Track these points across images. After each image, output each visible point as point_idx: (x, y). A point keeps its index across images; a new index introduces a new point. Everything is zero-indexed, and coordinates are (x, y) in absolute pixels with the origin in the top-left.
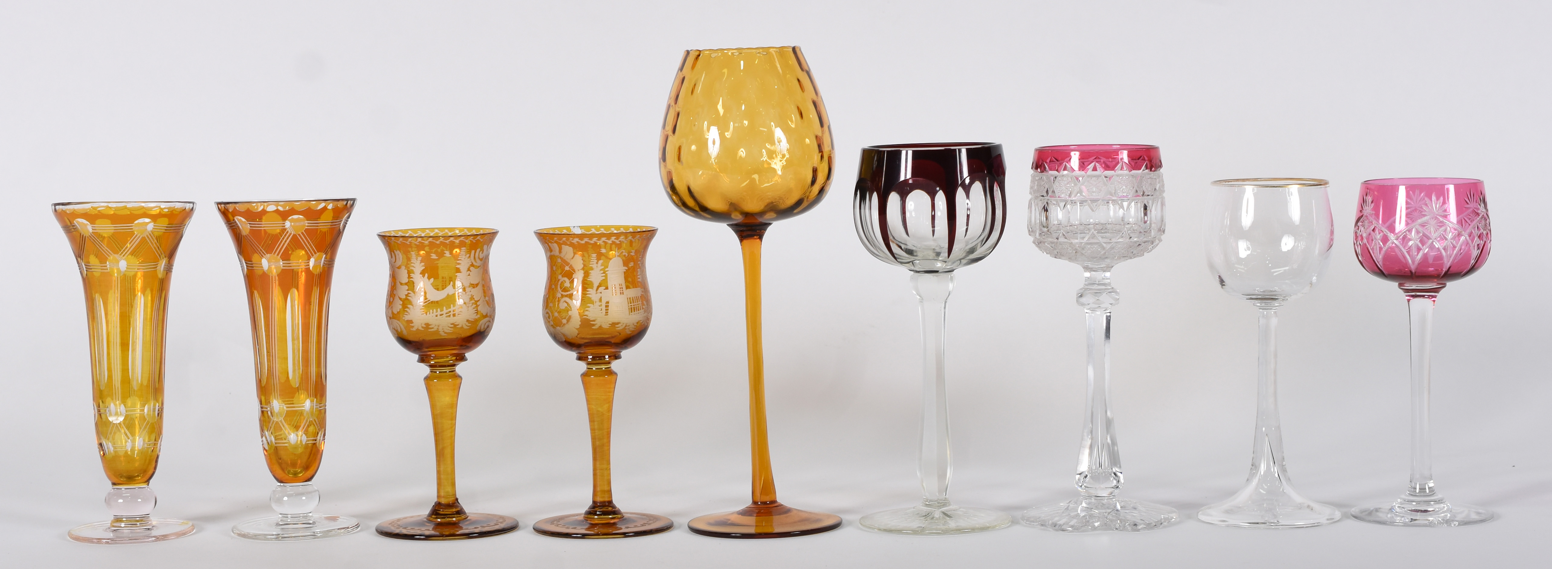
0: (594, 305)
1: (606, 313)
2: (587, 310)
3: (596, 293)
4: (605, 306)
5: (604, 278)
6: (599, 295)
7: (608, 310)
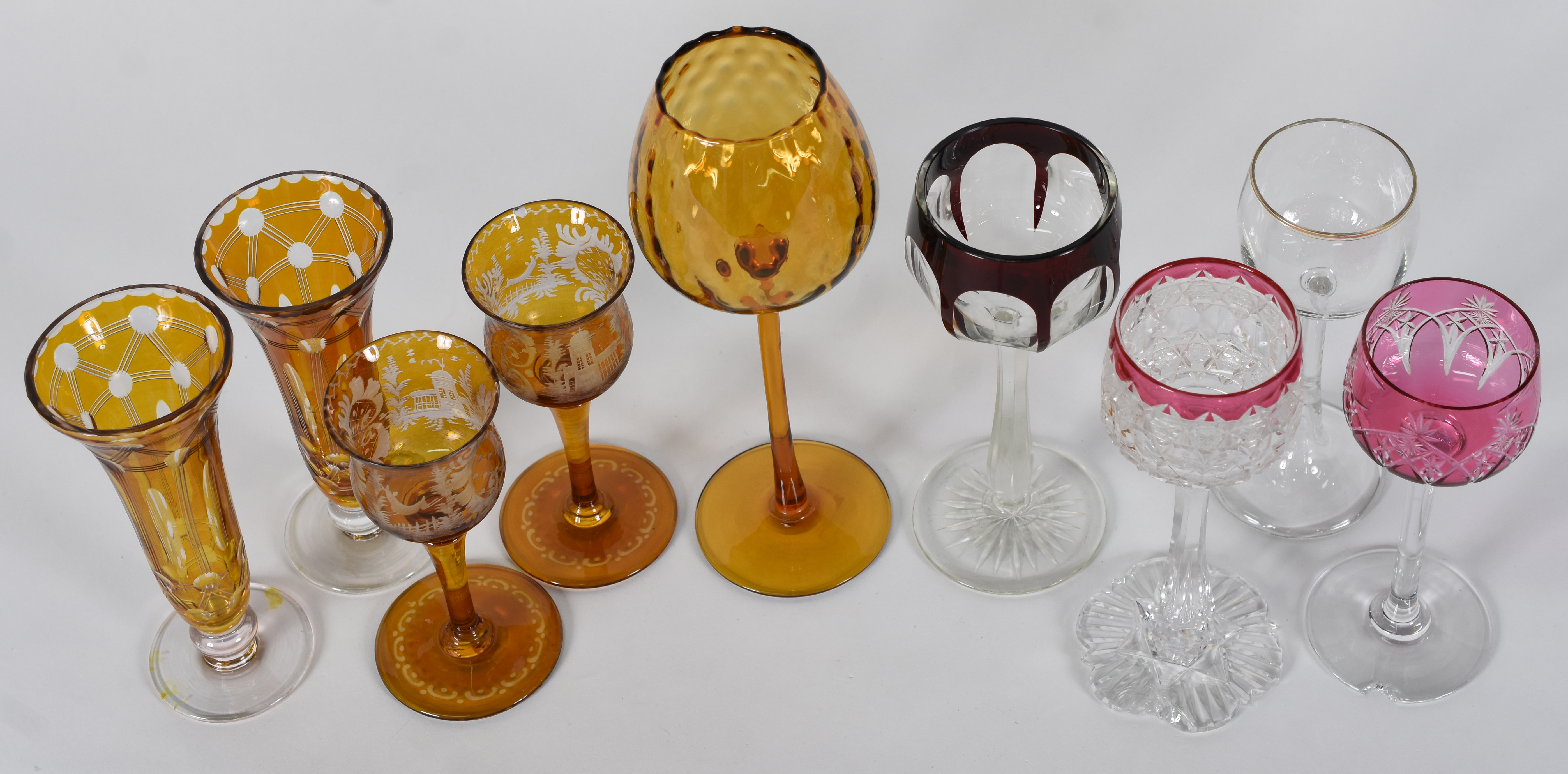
0: (553, 383)
1: (571, 390)
3: (556, 371)
4: (569, 384)
5: (564, 354)
6: (560, 372)
7: (574, 385)
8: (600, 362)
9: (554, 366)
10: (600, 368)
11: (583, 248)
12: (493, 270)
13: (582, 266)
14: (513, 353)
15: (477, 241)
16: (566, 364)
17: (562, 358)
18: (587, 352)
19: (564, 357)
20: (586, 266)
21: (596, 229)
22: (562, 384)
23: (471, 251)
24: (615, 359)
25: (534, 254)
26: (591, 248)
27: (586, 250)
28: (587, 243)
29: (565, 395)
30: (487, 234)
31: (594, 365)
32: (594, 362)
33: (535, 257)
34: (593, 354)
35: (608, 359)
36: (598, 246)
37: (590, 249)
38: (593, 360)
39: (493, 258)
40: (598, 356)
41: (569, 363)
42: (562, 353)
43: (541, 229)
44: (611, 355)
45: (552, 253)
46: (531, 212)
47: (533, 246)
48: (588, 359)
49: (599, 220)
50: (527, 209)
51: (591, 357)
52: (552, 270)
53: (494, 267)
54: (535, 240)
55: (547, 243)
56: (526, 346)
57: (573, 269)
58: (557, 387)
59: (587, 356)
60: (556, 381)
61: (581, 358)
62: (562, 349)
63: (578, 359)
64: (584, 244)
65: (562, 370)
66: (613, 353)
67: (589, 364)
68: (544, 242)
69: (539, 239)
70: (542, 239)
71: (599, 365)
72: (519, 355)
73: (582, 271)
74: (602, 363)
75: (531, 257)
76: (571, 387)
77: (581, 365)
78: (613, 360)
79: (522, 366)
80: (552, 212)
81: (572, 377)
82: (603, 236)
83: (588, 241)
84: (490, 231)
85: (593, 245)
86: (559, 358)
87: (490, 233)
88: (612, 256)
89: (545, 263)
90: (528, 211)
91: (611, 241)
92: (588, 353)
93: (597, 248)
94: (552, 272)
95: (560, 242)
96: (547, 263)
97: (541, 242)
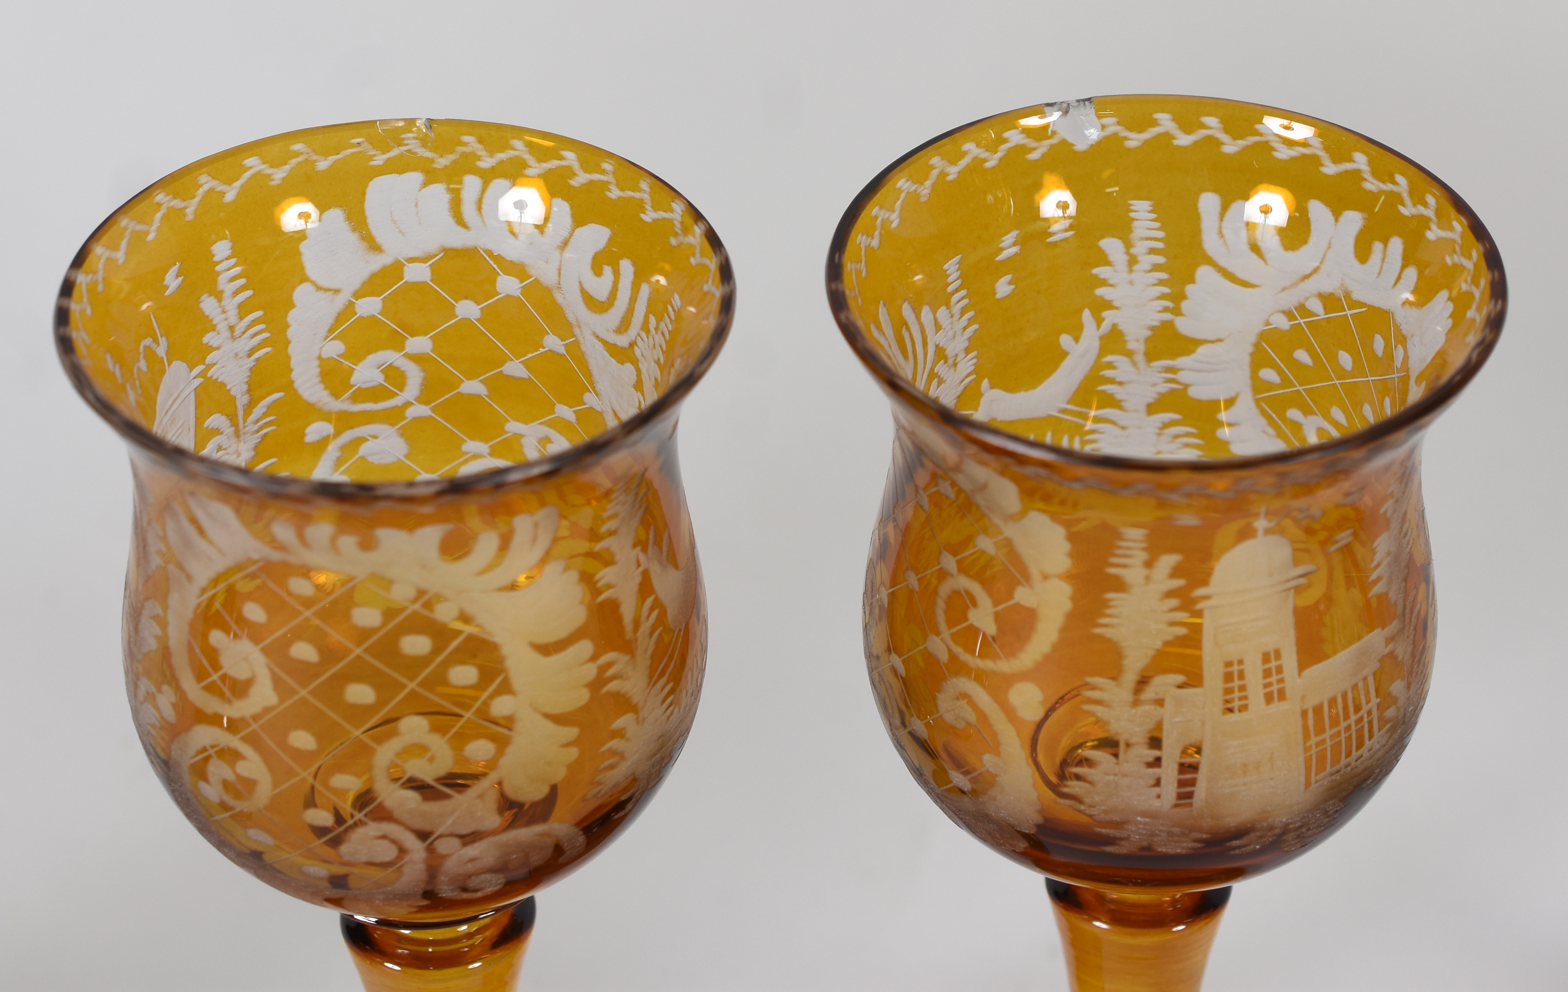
0: (1116, 756)
1: (1180, 796)
2: (1078, 777)
3: (1136, 703)
4: (1176, 767)
5: (1182, 631)
6: (1147, 713)
7: (1192, 783)
8: (1309, 705)
9: (1130, 677)
10: (1305, 727)
11: (1289, 300)
12: (942, 312)
13: (1270, 386)
14: (974, 603)
15: (902, 183)
16: (1180, 678)
17: (1167, 643)
18: (1269, 642)
19: (1181, 641)
20: (1285, 382)
21: (1353, 220)
22: (1150, 765)
23: (873, 210)
24: (1365, 708)
25: (1101, 306)
26: (1322, 297)
27: (1302, 309)
28: (1307, 277)
29: (1152, 815)
30: (943, 174)
31: (1284, 706)
32: (1288, 693)
33: (1099, 321)
34: (1290, 660)
35: (1340, 700)
36: (1352, 286)
37: (1316, 306)
38: (1288, 685)
39: (951, 267)
40: (1307, 672)
41: (1194, 679)
42: (1173, 624)
43: (1141, 209)
44: (1355, 687)
45: (1167, 316)
46: (1115, 134)
47: (1101, 271)
48: (1267, 673)
49: (1371, 185)
50: (1106, 121)
51: (1279, 670)
52: (1150, 395)
53: (948, 307)
54: (1111, 246)
55: (1156, 268)
56: (1034, 572)
57: (1230, 402)
58: (1125, 775)
59: (1266, 658)
60: (1128, 745)
61: (1240, 662)
62: (1174, 602)
63: (1229, 664)
64: (1294, 285)
65: (1160, 702)
66: (1365, 679)
67: (1269, 698)
68: (1146, 261)
69: (1128, 245)
70: (1140, 248)
71: (1304, 713)
72: (997, 617)
73: (1264, 413)
74: (1318, 710)
75: (1086, 314)
76: (1181, 783)
77: (1237, 694)
78: (1357, 709)
79: (1004, 666)
80: (1196, 143)
81: (1194, 738)
82: (1378, 246)
83: (1316, 270)
84: (953, 163)
85: (1327, 283)
86: (1158, 644)
87: (953, 171)
88: (1406, 319)
89: (1129, 354)
90: (1103, 127)
91: (1407, 260)
92: (1270, 648)
93: (1347, 294)
94: (1149, 406)
95: (1204, 273)
96: (1140, 358)
97: (1132, 261)
